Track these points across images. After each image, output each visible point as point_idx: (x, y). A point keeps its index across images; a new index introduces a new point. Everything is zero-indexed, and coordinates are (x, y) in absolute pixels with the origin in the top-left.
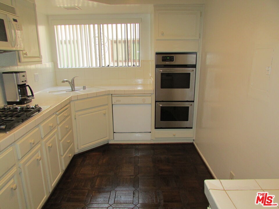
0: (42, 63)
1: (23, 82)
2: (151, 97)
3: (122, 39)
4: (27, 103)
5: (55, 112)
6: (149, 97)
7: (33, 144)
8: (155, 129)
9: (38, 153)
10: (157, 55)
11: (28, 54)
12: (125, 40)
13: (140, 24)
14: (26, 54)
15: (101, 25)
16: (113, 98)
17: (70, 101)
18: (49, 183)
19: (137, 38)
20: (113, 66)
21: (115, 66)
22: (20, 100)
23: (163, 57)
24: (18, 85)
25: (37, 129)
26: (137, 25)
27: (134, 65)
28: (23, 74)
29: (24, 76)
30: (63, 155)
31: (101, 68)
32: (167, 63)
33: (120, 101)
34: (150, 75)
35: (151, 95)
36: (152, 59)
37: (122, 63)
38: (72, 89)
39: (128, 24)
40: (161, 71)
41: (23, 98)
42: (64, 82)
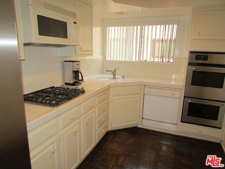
0: (92, 56)
1: (77, 69)
2: (180, 92)
3: (160, 38)
4: (77, 85)
5: (95, 95)
6: (178, 92)
7: (73, 119)
8: (181, 122)
9: (76, 126)
10: (191, 53)
11: (82, 48)
12: (162, 39)
13: (178, 25)
14: (81, 48)
15: (143, 26)
16: (145, 88)
17: (109, 87)
18: (83, 151)
19: (173, 37)
20: (149, 61)
21: (151, 61)
22: (73, 82)
23: (197, 56)
24: (73, 71)
25: (79, 107)
26: (175, 26)
27: (168, 61)
28: (77, 63)
29: (78, 65)
30: (97, 131)
31: (139, 62)
32: (200, 62)
33: (151, 92)
34: (183, 72)
35: (180, 90)
36: (186, 57)
37: (158, 59)
38: (114, 77)
39: (166, 25)
40: (194, 69)
41: (76, 81)
42: (107, 71)
